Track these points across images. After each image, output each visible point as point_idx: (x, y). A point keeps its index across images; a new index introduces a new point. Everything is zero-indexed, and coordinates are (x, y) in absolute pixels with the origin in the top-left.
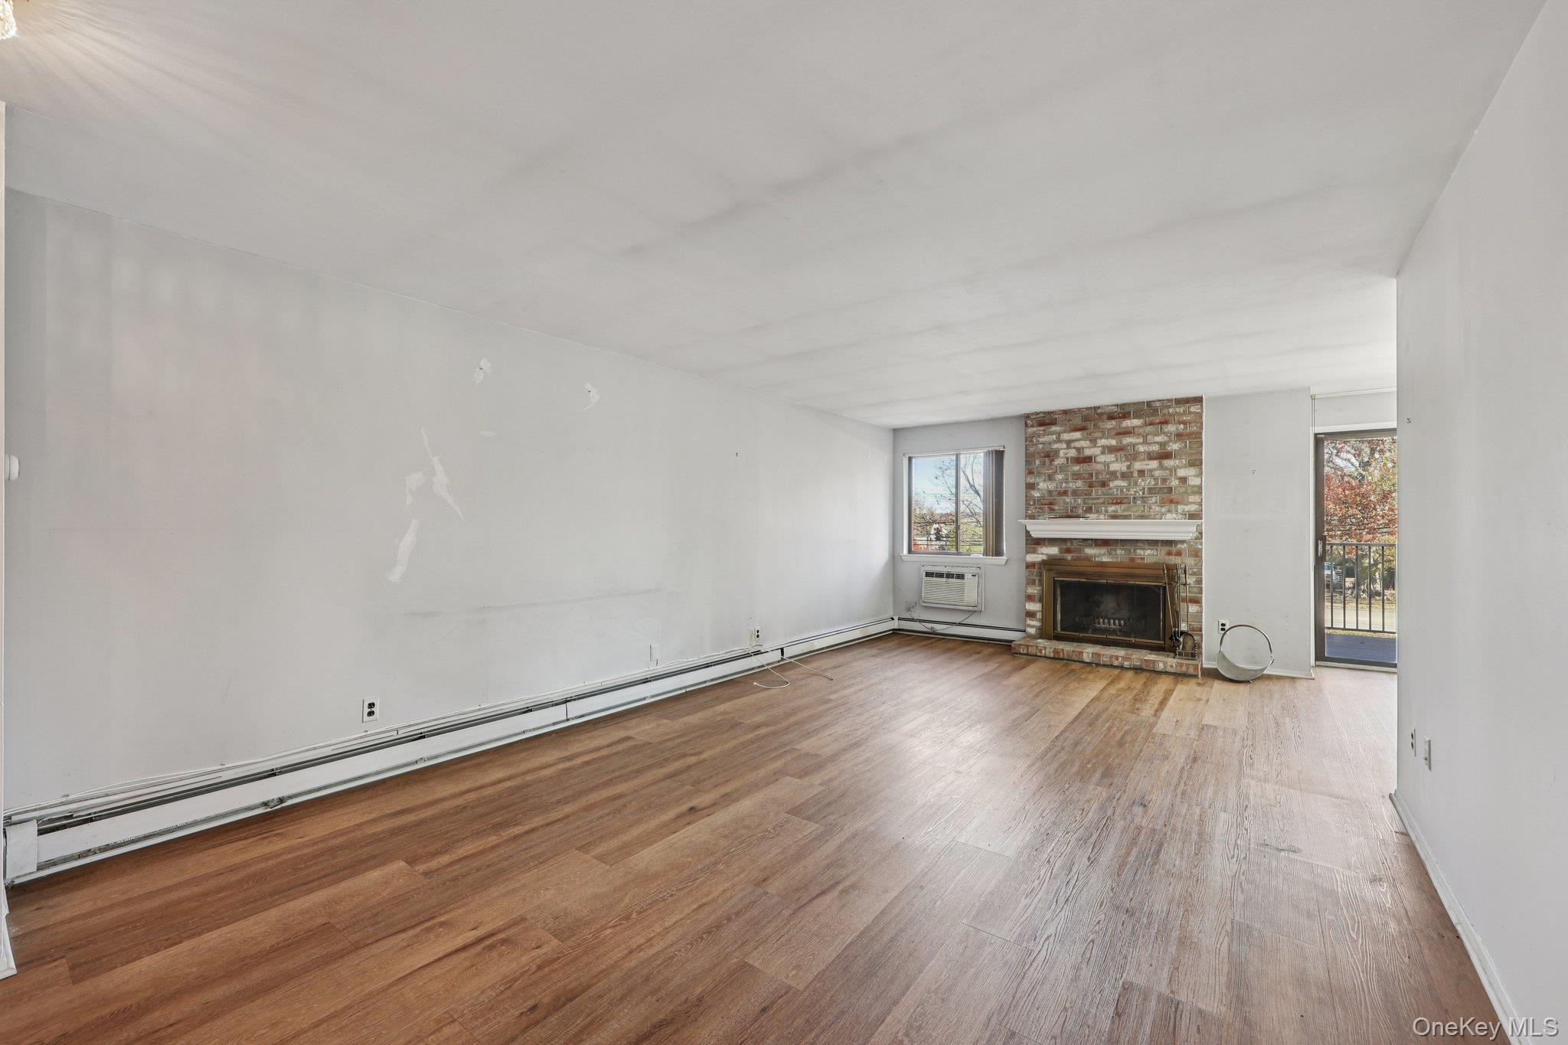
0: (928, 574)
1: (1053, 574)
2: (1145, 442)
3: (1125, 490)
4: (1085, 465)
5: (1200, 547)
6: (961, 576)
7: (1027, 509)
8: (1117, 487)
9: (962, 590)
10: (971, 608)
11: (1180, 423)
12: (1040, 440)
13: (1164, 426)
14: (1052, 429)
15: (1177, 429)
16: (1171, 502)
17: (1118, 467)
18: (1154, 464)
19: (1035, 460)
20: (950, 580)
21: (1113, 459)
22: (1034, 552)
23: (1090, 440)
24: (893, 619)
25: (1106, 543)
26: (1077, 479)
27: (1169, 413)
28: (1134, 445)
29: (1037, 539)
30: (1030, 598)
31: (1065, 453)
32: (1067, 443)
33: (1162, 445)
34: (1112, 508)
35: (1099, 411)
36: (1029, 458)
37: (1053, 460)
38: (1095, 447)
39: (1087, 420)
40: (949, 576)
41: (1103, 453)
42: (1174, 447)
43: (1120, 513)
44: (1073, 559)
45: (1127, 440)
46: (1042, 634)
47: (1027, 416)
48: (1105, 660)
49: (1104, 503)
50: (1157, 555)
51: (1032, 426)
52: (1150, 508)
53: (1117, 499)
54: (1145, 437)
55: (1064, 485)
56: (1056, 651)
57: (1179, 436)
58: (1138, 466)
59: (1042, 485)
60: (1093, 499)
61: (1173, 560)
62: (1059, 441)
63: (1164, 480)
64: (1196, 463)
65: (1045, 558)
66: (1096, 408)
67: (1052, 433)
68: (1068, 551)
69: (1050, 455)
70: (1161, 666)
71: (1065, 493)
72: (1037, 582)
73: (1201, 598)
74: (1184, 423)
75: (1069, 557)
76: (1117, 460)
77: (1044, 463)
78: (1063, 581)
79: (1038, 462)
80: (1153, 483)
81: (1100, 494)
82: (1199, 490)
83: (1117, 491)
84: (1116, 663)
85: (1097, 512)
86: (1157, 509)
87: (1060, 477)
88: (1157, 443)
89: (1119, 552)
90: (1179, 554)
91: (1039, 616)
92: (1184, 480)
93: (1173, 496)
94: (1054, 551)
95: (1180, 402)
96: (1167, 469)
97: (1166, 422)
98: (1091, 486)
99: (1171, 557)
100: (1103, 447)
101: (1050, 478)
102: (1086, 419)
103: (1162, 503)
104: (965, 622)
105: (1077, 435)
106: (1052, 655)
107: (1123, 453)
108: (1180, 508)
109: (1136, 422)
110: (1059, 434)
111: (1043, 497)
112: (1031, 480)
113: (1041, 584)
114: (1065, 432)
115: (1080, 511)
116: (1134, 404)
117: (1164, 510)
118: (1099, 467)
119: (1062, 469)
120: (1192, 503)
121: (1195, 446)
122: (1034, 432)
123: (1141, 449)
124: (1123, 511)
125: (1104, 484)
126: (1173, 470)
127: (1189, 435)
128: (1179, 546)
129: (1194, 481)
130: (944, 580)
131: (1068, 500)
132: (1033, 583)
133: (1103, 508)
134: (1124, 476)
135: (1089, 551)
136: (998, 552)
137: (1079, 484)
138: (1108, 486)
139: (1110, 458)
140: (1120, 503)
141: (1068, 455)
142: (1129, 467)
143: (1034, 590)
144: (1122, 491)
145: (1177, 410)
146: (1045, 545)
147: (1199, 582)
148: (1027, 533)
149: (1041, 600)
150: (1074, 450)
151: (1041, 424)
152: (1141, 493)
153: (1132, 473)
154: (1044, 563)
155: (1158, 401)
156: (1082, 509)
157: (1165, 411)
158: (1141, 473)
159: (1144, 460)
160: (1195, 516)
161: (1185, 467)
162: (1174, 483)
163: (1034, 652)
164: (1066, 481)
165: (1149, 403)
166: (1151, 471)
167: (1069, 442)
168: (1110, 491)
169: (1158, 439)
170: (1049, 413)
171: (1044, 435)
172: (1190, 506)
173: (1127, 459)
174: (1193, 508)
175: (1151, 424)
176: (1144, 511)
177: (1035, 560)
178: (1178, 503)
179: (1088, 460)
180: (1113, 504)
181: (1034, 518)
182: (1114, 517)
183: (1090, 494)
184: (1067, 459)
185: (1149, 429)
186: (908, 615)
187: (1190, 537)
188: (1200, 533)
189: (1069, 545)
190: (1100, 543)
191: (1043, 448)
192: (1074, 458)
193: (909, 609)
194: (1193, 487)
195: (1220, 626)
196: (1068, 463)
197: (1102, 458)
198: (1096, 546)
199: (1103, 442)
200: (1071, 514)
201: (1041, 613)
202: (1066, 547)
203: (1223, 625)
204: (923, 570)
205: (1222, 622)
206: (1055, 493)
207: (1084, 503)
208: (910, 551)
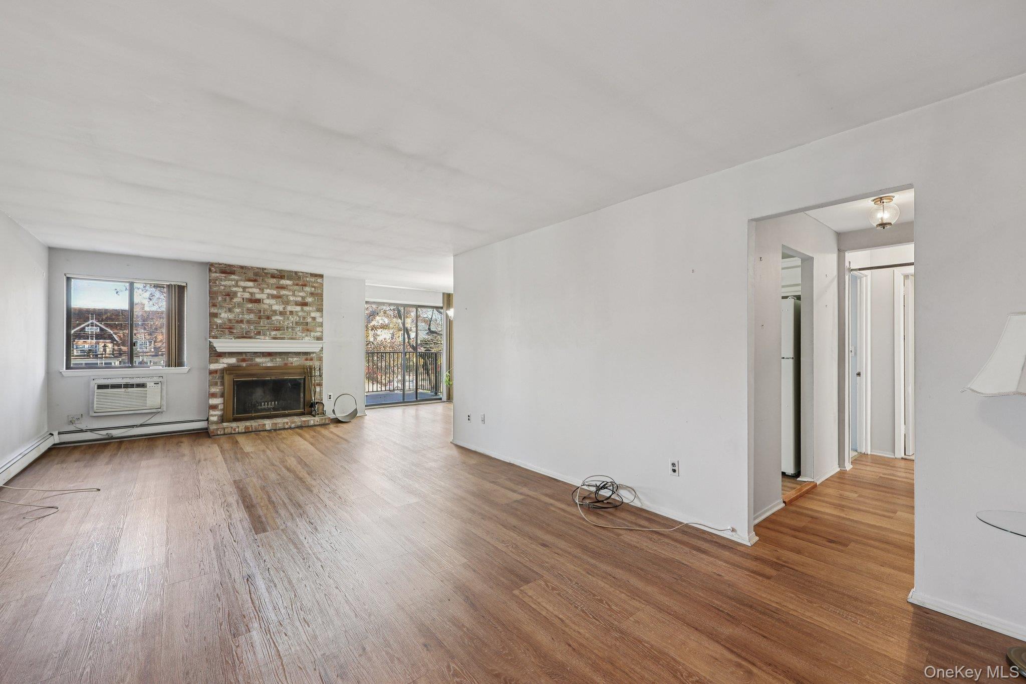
0: (101, 387)
1: (232, 376)
2: (294, 295)
3: (282, 322)
4: (256, 304)
5: (322, 355)
6: (143, 385)
7: (210, 331)
8: (277, 320)
9: (145, 397)
10: (155, 411)
11: (312, 287)
12: (222, 283)
13: (304, 287)
14: (231, 277)
15: (311, 290)
16: (308, 330)
17: (278, 307)
18: (298, 308)
19: (217, 297)
20: (130, 389)
21: (275, 303)
22: (217, 362)
23: (260, 289)
24: (51, 435)
25: (269, 354)
26: (250, 313)
27: (307, 280)
28: (287, 296)
29: (220, 353)
30: (213, 395)
31: (241, 295)
32: (243, 289)
33: (303, 298)
34: (273, 333)
35: (266, 271)
36: (212, 295)
37: (232, 299)
38: (263, 293)
39: (258, 275)
40: (127, 386)
41: (268, 298)
42: (309, 300)
43: (279, 336)
44: (247, 366)
45: (283, 292)
46: (223, 419)
47: (212, 265)
48: (280, 426)
49: (268, 329)
50: (300, 361)
51: (216, 272)
52: (296, 334)
53: (277, 327)
54: (294, 292)
55: (241, 316)
56: (247, 428)
57: (312, 294)
58: (289, 308)
59: (224, 315)
60: (261, 326)
61: (309, 363)
62: (237, 286)
63: (304, 318)
64: (320, 310)
65: (225, 366)
66: (263, 269)
67: (232, 280)
68: (244, 360)
69: (230, 295)
70: (312, 423)
71: (241, 321)
72: (219, 384)
73: (322, 382)
74: (315, 287)
75: (244, 364)
76: (277, 304)
77: (225, 300)
78: (240, 381)
79: (220, 299)
80: (298, 319)
81: (266, 323)
82: (321, 325)
83: (277, 322)
84: (287, 426)
85: (264, 335)
86: (300, 334)
87: (237, 310)
88: (301, 296)
89: (278, 360)
90: (311, 359)
91: (221, 407)
92: (314, 319)
93: (309, 327)
94: (233, 361)
95: (312, 275)
96: (305, 312)
97: (305, 285)
98: (260, 318)
99: (307, 362)
100: (268, 294)
101: (230, 310)
102: (256, 274)
103: (303, 331)
104: (147, 423)
105: (251, 284)
106: (243, 431)
107: (280, 300)
108: (312, 334)
109: (289, 282)
110: (237, 281)
111: (224, 323)
112: (215, 310)
113: (223, 384)
114: (241, 280)
115: (252, 334)
116: (287, 271)
117: (304, 335)
118: (266, 307)
119: (239, 305)
120: (318, 331)
121: (320, 301)
122: (217, 277)
123: (292, 298)
124: (281, 335)
125: (268, 318)
126: (309, 313)
127: (317, 294)
128: (312, 355)
129: (319, 320)
130: (123, 390)
131: (243, 326)
132: (216, 384)
133: (268, 333)
134: (281, 313)
135: (258, 360)
136: (180, 364)
137: (252, 316)
138: (271, 319)
139: (273, 301)
140: (279, 330)
141: (244, 296)
142: (284, 308)
143: (216, 390)
144: (280, 322)
145: (311, 279)
146: (225, 357)
147: (321, 374)
148: (212, 348)
149: (222, 396)
150: (248, 294)
151: (223, 272)
152: (291, 324)
153: (286, 312)
154: (223, 370)
155: (301, 272)
156: (254, 333)
157: (305, 279)
158: (291, 313)
159: (293, 305)
160: (319, 339)
161: (315, 311)
162: (309, 320)
163: (229, 431)
164: (243, 313)
165: (296, 273)
166: (297, 312)
167: (244, 288)
168: (272, 322)
169: (301, 294)
170: (230, 266)
171: (225, 280)
173: (284, 304)
174: (318, 334)
175: (297, 285)
176: (293, 335)
177: (217, 368)
178: (311, 331)
179: (258, 301)
180: (274, 330)
181: (217, 338)
182: (275, 338)
183: (259, 323)
184: (243, 299)
185: (296, 287)
186: (72, 428)
187: (317, 350)
188: (322, 348)
189: (244, 356)
190: (266, 354)
191: (224, 289)
192: (248, 299)
193: (71, 422)
194: (319, 323)
195: (329, 397)
196: (244, 301)
197: (267, 301)
198: (263, 356)
199: (268, 291)
200: (245, 336)
201: (222, 405)
202: (241, 358)
203: (330, 396)
204: (94, 385)
205: (329, 394)
206: (234, 321)
207: (255, 329)
208: (68, 367)
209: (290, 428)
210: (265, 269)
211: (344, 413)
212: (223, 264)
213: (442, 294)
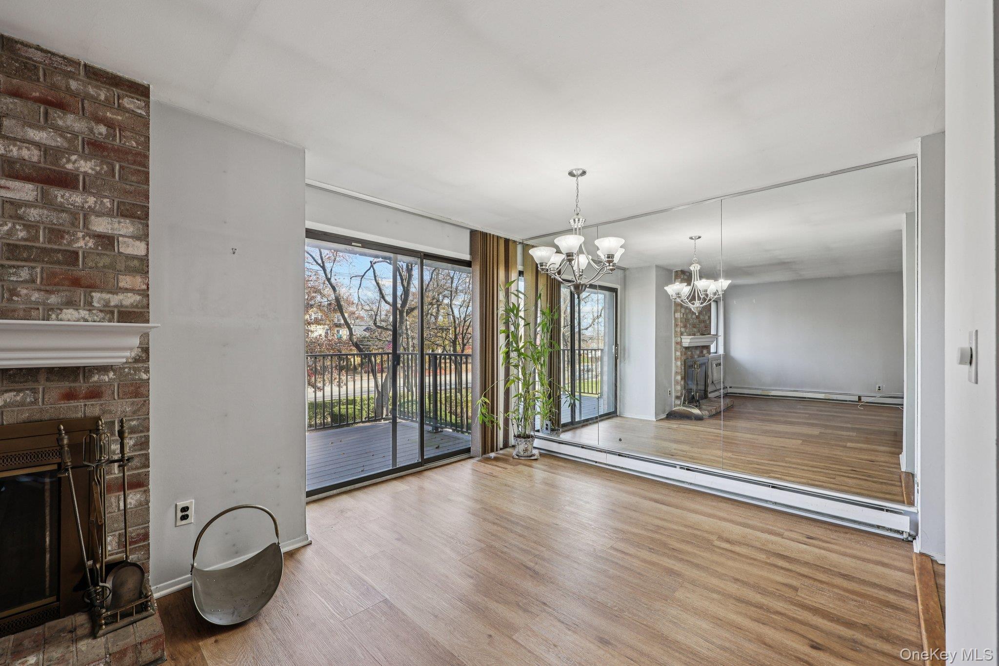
5: (144, 376)
11: (99, 120)
13: (55, 112)
15: (91, 130)
16: (76, 283)
27: (68, 88)
42: (83, 167)
50: (35, 402)
52: (11, 294)
61: (80, 409)
63: (55, 234)
73: (147, 474)
74: (110, 124)
80: (23, 235)
82: (141, 266)
86: (35, 297)
90: (95, 394)
92: (107, 241)
93: (79, 271)
95: (95, 74)
96: (61, 209)
97: (61, 106)
99: (73, 403)
103: (49, 284)
108: (98, 297)
117: (53, 300)
120: (127, 290)
121: (134, 178)
126: (79, 216)
127: (122, 153)
128: (96, 378)
129: (129, 248)
145: (92, 91)
147: (144, 444)
160: (131, 316)
161: (109, 214)
162: (83, 243)
166: (18, 205)
172: (121, 297)
174: (129, 299)
175: (20, 96)
178: (93, 287)
187: (119, 358)
188: (146, 350)
194: (130, 259)
195: (180, 514)
203: (184, 509)
205: (181, 504)
211: (237, 553)
213: (468, 231)
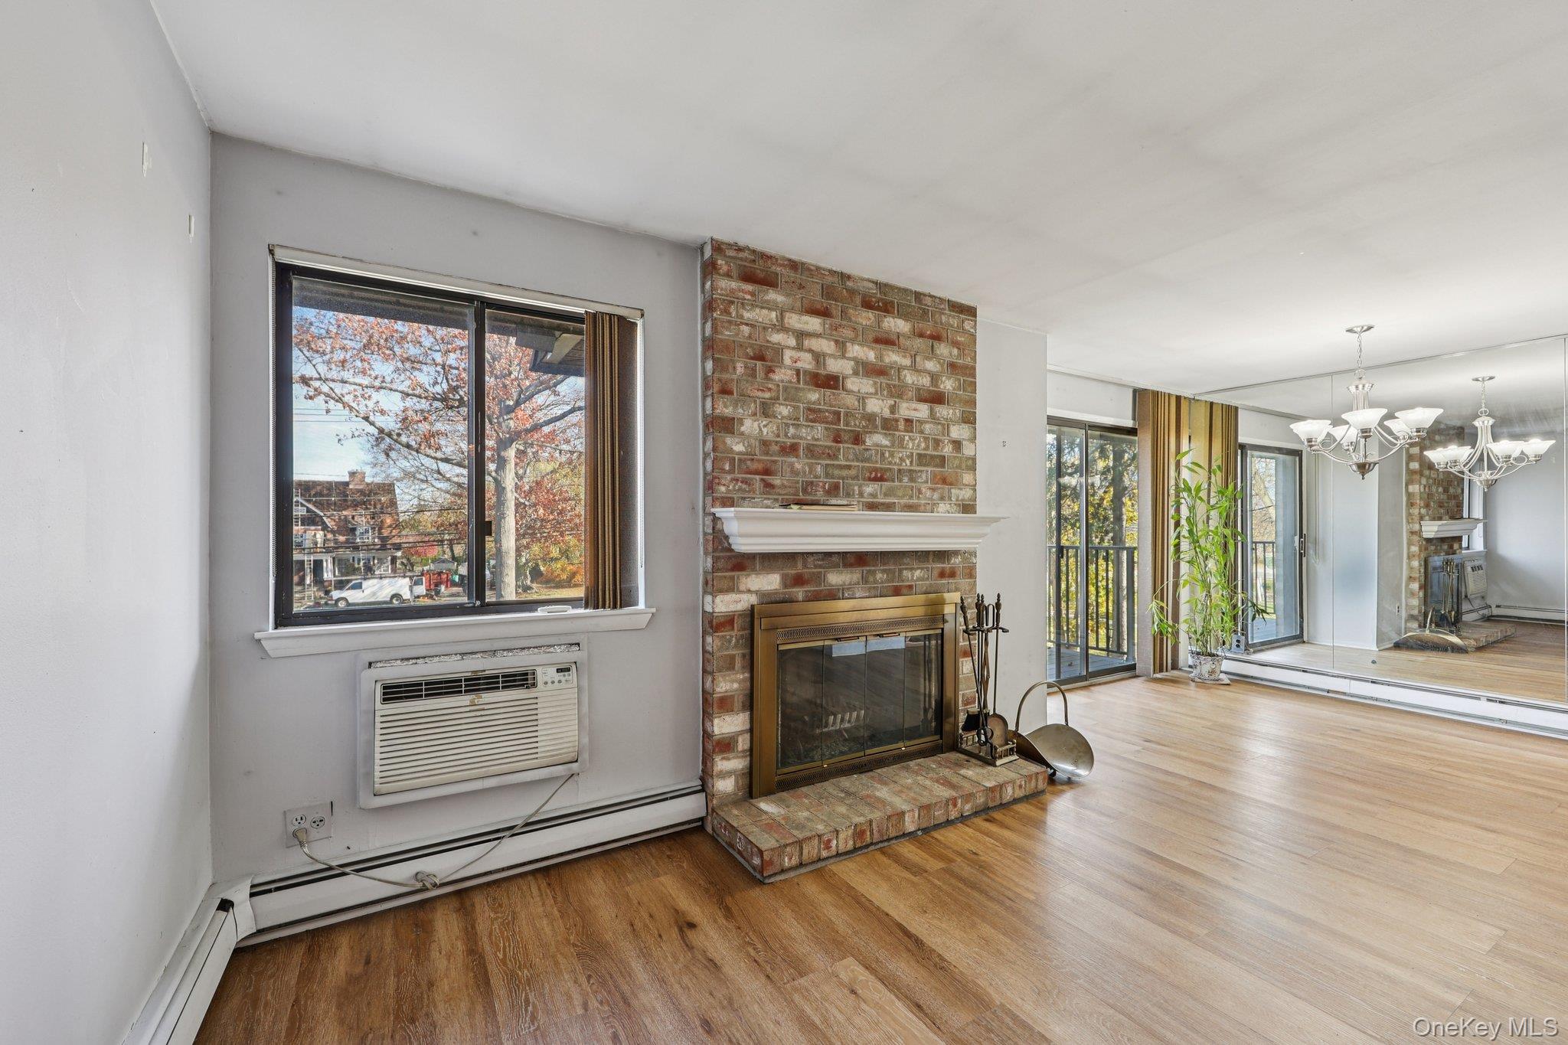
0: (393, 692)
1: (772, 636)
2: (914, 368)
3: (887, 455)
4: (828, 392)
6: (521, 680)
7: (715, 480)
8: (877, 447)
9: (530, 720)
10: (561, 768)
11: (953, 344)
12: (747, 315)
13: (936, 344)
14: (768, 298)
15: (951, 354)
16: (944, 481)
17: (877, 406)
18: (922, 411)
19: (733, 362)
20: (488, 697)
21: (872, 390)
22: (732, 589)
23: (837, 342)
24: (226, 905)
25: (861, 559)
26: (813, 421)
27: (941, 323)
28: (900, 369)
29: (742, 556)
30: (723, 705)
31: (795, 360)
33: (934, 378)
34: (869, 488)
35: (850, 284)
36: (714, 353)
37: (770, 370)
38: (843, 356)
39: (831, 296)
40: (477, 683)
41: (856, 373)
42: (948, 385)
43: (881, 499)
44: (806, 600)
45: (892, 357)
46: (754, 786)
49: (857, 478)
50: (928, 579)
51: (728, 275)
52: (920, 492)
53: (876, 470)
54: (913, 358)
55: (792, 431)
57: (953, 367)
58: (903, 410)
59: (750, 426)
60: (841, 467)
61: (947, 585)
62: (782, 328)
63: (936, 443)
64: (969, 419)
65: (753, 599)
66: (844, 277)
67: (769, 306)
68: (799, 581)
69: (765, 357)
71: (793, 449)
72: (738, 664)
74: (958, 347)
75: (799, 595)
76: (876, 393)
77: (753, 374)
78: (788, 651)
79: (740, 368)
80: (923, 445)
81: (851, 457)
82: (971, 465)
83: (877, 454)
85: (848, 495)
86: (928, 494)
87: (784, 411)
88: (929, 373)
89: (879, 576)
90: (952, 574)
91: (743, 743)
92: (957, 445)
93: (947, 470)
94: (770, 582)
95: (954, 308)
96: (939, 422)
97: (937, 337)
98: (837, 440)
99: (943, 581)
100: (855, 360)
101: (766, 410)
102: (828, 292)
103: (934, 483)
105: (814, 323)
107: (883, 380)
108: (954, 493)
109: (902, 326)
110: (781, 313)
111: (750, 455)
112: (725, 409)
113: (750, 664)
114: (792, 310)
115: (820, 495)
116: (899, 289)
117: (936, 496)
118: (851, 401)
119: (789, 394)
120: (967, 486)
121: (969, 390)
122: (732, 291)
123: (909, 378)
124: (886, 495)
125: (857, 439)
126: (946, 426)
127: (964, 370)
128: (952, 560)
129: (968, 449)
130: (464, 700)
131: (798, 465)
132: (727, 665)
133: (856, 488)
134: (889, 425)
135: (833, 578)
136: (621, 598)
137: (818, 432)
138: (864, 442)
139: (866, 386)
140: (881, 479)
141: (799, 365)
142: (893, 409)
143: (731, 684)
144: (883, 454)
145: (951, 320)
146: (754, 570)
148: (718, 540)
149: (748, 706)
150: (808, 356)
151: (748, 277)
152: (908, 462)
153: (897, 421)
155: (929, 294)
156: (824, 487)
157: (937, 317)
158: (908, 424)
159: (912, 400)
160: (968, 508)
161: (958, 422)
162: (947, 450)
164: (796, 422)
165: (918, 296)
166: (921, 422)
167: (801, 335)
168: (867, 454)
169: (930, 365)
170: (765, 257)
171: (753, 307)
172: (965, 491)
173: (892, 396)
174: (966, 494)
175: (921, 335)
176: (912, 496)
177: (733, 608)
178: (952, 484)
179: (830, 382)
180: (870, 479)
181: (732, 506)
182: (872, 507)
183: (835, 457)
184: (798, 372)
185: (918, 342)
186: (296, 863)
187: (965, 545)
188: (975, 538)
189: (799, 568)
190: (852, 560)
191: (750, 337)
192: (810, 373)
193: (298, 838)
194: (968, 459)
196: (799, 381)
197: (853, 384)
198: (846, 565)
199: (856, 350)
200: (802, 498)
201: (747, 736)
202: (793, 572)
204: (371, 682)
206: (775, 448)
207: (827, 475)
208: (284, 617)
209: (963, 819)
210: (849, 277)
212: (748, 248)
